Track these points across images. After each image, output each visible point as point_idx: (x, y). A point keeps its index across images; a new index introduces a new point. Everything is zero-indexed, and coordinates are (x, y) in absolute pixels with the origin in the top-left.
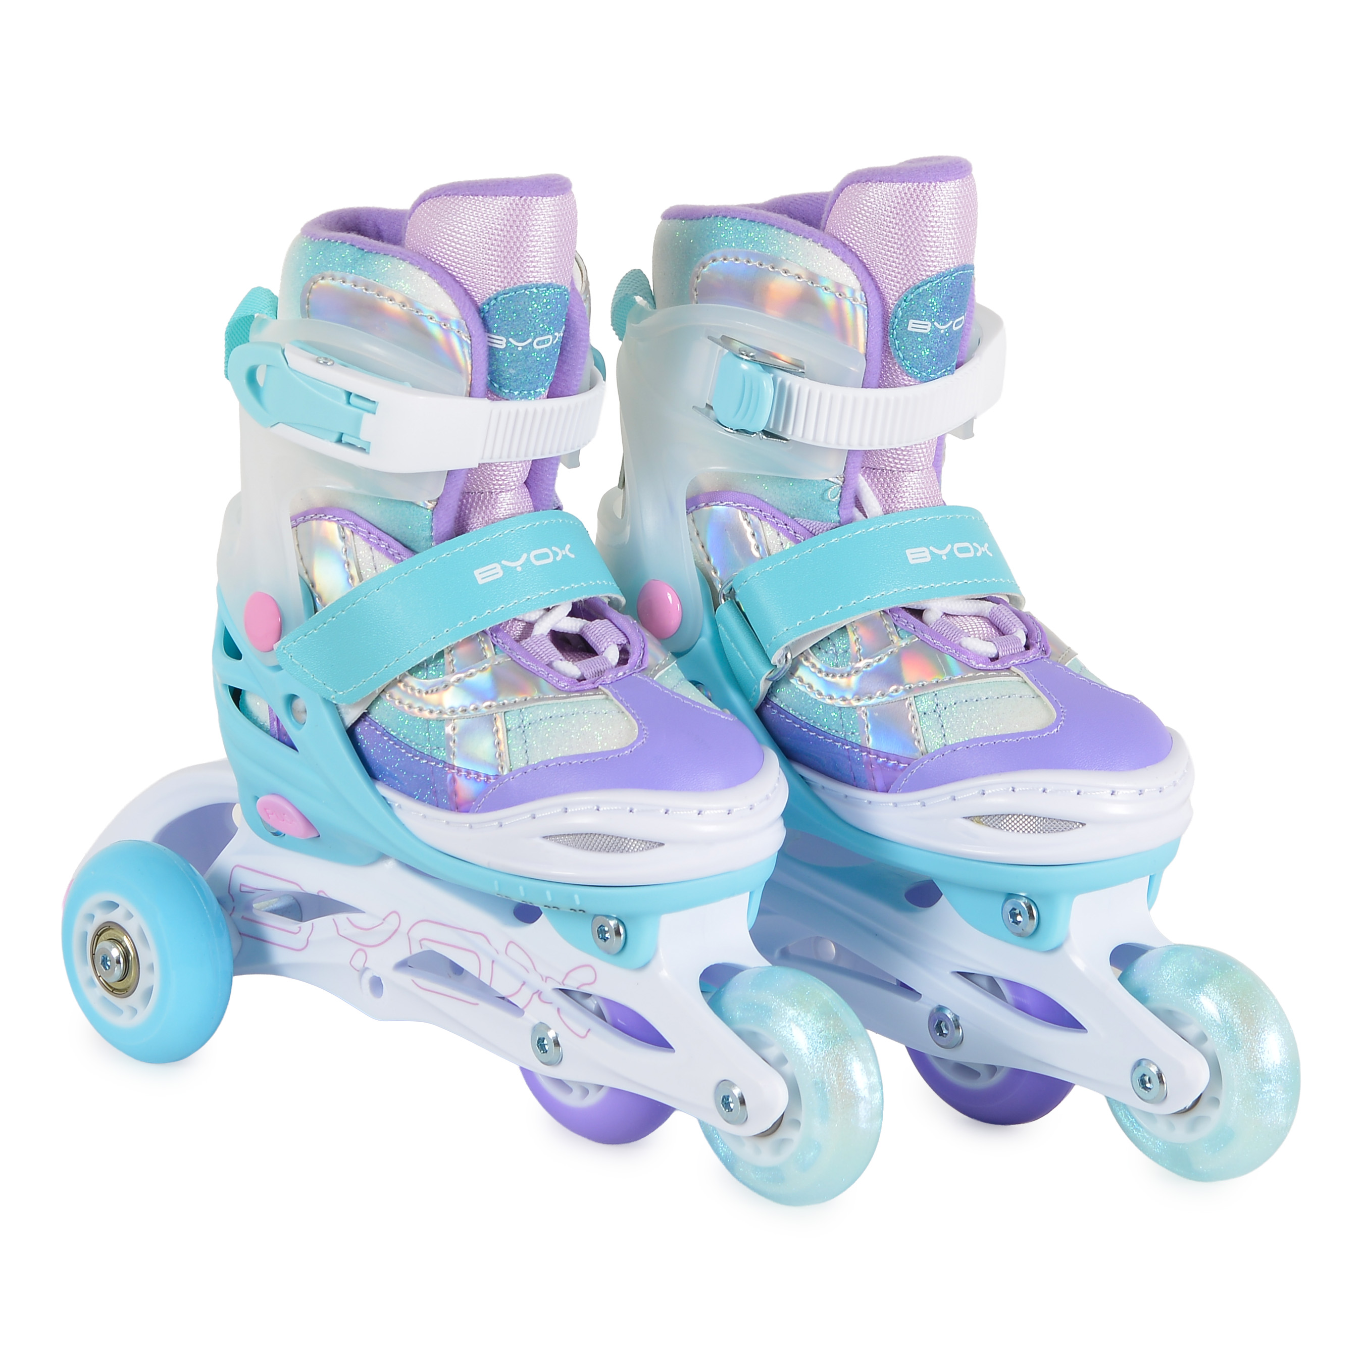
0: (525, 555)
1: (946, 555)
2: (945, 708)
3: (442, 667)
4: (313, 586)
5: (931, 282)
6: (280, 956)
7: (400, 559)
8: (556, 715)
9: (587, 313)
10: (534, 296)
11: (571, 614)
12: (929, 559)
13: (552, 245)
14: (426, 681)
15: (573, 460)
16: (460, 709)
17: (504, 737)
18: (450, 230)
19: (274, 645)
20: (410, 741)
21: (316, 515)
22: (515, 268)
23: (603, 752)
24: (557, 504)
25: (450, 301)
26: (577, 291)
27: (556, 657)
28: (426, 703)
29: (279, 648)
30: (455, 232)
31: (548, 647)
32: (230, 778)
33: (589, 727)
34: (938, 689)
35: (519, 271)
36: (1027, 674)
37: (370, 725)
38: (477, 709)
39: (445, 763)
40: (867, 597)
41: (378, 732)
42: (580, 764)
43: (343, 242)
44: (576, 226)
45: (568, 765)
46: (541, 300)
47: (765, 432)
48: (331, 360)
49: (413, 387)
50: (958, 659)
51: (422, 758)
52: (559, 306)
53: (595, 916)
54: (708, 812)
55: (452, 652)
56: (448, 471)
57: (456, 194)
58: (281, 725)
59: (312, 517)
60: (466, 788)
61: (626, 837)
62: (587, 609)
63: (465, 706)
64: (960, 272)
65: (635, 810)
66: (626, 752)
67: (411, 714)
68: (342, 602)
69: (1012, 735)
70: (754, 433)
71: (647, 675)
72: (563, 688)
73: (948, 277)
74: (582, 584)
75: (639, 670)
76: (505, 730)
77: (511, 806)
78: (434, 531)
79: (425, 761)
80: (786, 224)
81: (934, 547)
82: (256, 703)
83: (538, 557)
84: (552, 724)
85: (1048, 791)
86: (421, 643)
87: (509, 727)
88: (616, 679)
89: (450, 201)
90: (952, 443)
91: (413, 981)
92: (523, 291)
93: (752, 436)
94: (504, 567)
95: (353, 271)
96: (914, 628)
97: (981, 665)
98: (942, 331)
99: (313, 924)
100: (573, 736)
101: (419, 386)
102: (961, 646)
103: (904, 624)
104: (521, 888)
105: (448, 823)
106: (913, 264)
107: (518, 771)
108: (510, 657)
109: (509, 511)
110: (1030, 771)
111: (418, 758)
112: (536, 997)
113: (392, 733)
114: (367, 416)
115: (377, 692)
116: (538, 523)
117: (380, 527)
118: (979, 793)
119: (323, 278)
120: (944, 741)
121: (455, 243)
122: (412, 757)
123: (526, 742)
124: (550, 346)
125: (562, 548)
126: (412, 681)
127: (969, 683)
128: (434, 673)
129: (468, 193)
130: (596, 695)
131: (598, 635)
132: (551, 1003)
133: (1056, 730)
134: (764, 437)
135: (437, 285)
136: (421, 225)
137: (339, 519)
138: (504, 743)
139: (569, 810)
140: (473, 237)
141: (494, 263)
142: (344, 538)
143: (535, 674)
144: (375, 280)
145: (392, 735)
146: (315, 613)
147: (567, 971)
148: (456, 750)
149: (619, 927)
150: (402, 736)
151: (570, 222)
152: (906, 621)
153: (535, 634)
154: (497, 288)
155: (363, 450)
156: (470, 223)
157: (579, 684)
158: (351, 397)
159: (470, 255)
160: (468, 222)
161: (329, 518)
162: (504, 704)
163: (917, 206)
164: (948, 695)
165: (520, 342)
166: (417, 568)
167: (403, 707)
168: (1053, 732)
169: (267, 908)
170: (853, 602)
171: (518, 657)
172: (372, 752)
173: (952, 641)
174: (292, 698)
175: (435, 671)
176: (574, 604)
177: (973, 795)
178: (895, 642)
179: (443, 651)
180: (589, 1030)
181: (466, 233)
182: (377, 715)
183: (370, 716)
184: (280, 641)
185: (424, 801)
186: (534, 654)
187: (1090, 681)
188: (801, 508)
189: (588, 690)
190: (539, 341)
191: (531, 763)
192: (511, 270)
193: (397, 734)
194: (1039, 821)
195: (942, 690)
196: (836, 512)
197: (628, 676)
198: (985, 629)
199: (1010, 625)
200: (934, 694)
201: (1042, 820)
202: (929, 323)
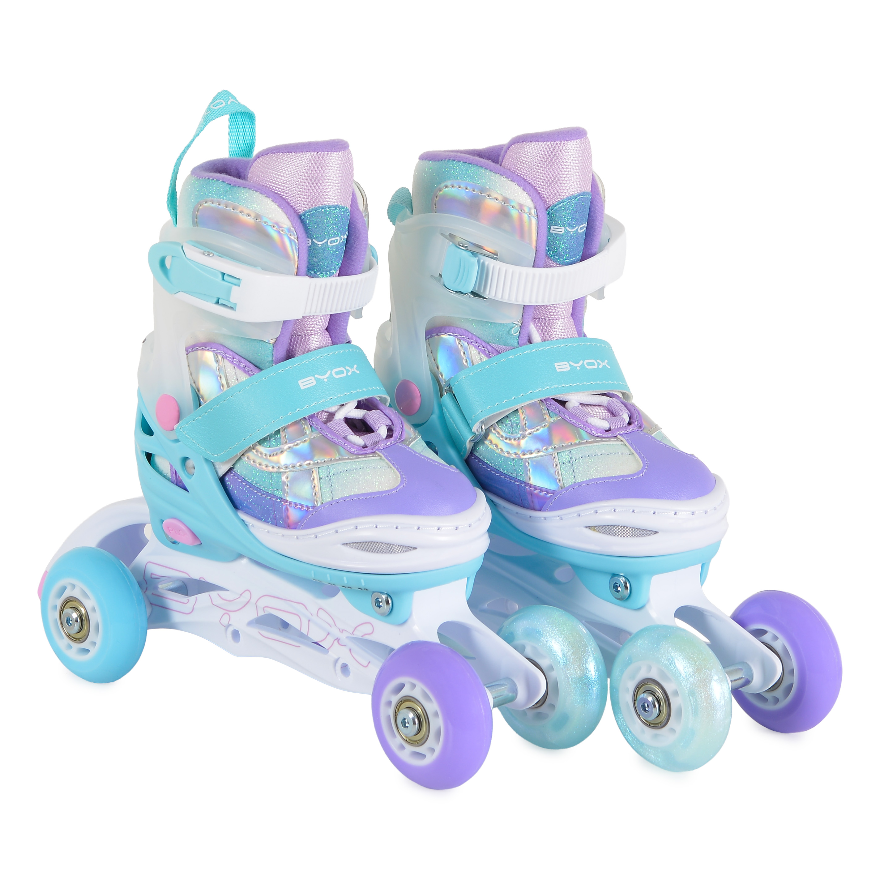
0: (329, 372)
1: (580, 367)
2: (576, 460)
3: (279, 440)
4: (198, 391)
5: (563, 202)
6: (176, 617)
7: (252, 374)
8: (350, 469)
9: (367, 224)
10: (327, 213)
11: (357, 407)
12: (569, 369)
13: (338, 181)
14: (270, 448)
15: (358, 314)
16: (291, 466)
17: (318, 483)
18: (275, 174)
19: (174, 426)
20: (260, 486)
21: (200, 347)
22: (315, 196)
23: (379, 492)
24: (348, 339)
25: (285, 216)
26: (360, 210)
27: (349, 433)
28: (270, 461)
29: (177, 428)
30: (278, 175)
31: (344, 427)
32: (145, 509)
33: (370, 477)
34: (572, 448)
35: (318, 198)
36: (627, 440)
37: (234, 475)
38: (301, 466)
39: (282, 499)
40: (530, 392)
41: (239, 480)
42: (365, 499)
43: (218, 180)
44: (353, 170)
45: (358, 500)
46: (332, 215)
47: (473, 293)
48: (212, 253)
49: (263, 270)
50: (585, 430)
51: (267, 496)
52: (343, 219)
53: (373, 592)
54: (444, 528)
55: (285, 431)
56: (284, 321)
57: (278, 152)
58: (178, 476)
59: (197, 349)
60: (294, 514)
61: (393, 544)
62: (367, 404)
63: (294, 464)
64: (581, 197)
65: (399, 528)
66: (393, 492)
67: (261, 469)
68: (216, 400)
69: (615, 477)
70: (466, 293)
71: (405, 444)
72: (354, 452)
73: (574, 199)
74: (364, 389)
75: (400, 441)
76: (319, 479)
77: (322, 525)
78: (274, 357)
79: (269, 498)
80: (490, 166)
81: (572, 362)
82: (162, 463)
83: (337, 373)
84: (347, 475)
85: (635, 512)
86: (265, 425)
87: (321, 476)
88: (386, 447)
89: (274, 156)
90: (591, 301)
91: (259, 632)
92: (321, 210)
93: (465, 295)
94: (316, 379)
95: (225, 198)
96: (559, 411)
97: (599, 434)
98: (572, 233)
99: (196, 598)
100: (360, 482)
101: (266, 269)
102: (587, 423)
103: (553, 409)
104: (328, 575)
105: (283, 536)
106: (552, 191)
107: (327, 503)
108: (321, 433)
109: (317, 346)
110: (625, 499)
111: (265, 496)
112: (336, 642)
113: (248, 480)
114: (234, 288)
115: (239, 455)
116: (337, 352)
117: (240, 354)
118: (593, 512)
119: (206, 203)
120: (574, 480)
121: (278, 182)
122: (261, 495)
123: (331, 486)
124: (338, 244)
125: (352, 367)
126: (260, 448)
127: (591, 445)
128: (274, 444)
129: (286, 151)
130: (374, 456)
131: (374, 419)
132: (346, 646)
133: (641, 475)
134: (472, 296)
135: (277, 206)
136: (257, 172)
137: (214, 349)
138: (318, 486)
139: (359, 528)
140: (289, 178)
141: (302, 193)
142: (218, 361)
143: (336, 444)
144: (239, 204)
145: (248, 482)
146: (200, 406)
147: (355, 627)
148: (288, 491)
149: (388, 599)
150: (255, 482)
151: (349, 168)
152: (554, 407)
153: (336, 419)
154: (305, 209)
155: (232, 308)
156: (287, 169)
157: (363, 450)
158: (225, 275)
159: (288, 189)
160: (286, 168)
161: (208, 349)
162: (318, 462)
163: (553, 156)
164: (577, 452)
165: (319, 241)
166: (263, 379)
167: (256, 465)
169: (166, 588)
170: (522, 395)
171: (326, 433)
172: (235, 493)
173: (582, 419)
174: (185, 459)
175: (275, 442)
176: (359, 402)
177: (590, 513)
178: (547, 419)
179: (279, 430)
180: (369, 662)
181: (285, 175)
182: (238, 469)
183: (234, 470)
184: (178, 424)
185: (268, 522)
186: (335, 431)
187: (666, 445)
188: (496, 339)
189: (369, 453)
190: (331, 241)
191: (335, 499)
192: (313, 197)
193: (252, 481)
194: (630, 530)
195: (574, 449)
196: (517, 342)
197: (393, 445)
198: (604, 413)
199: (620, 410)
200: (569, 452)
201: (632, 530)
202: (563, 228)
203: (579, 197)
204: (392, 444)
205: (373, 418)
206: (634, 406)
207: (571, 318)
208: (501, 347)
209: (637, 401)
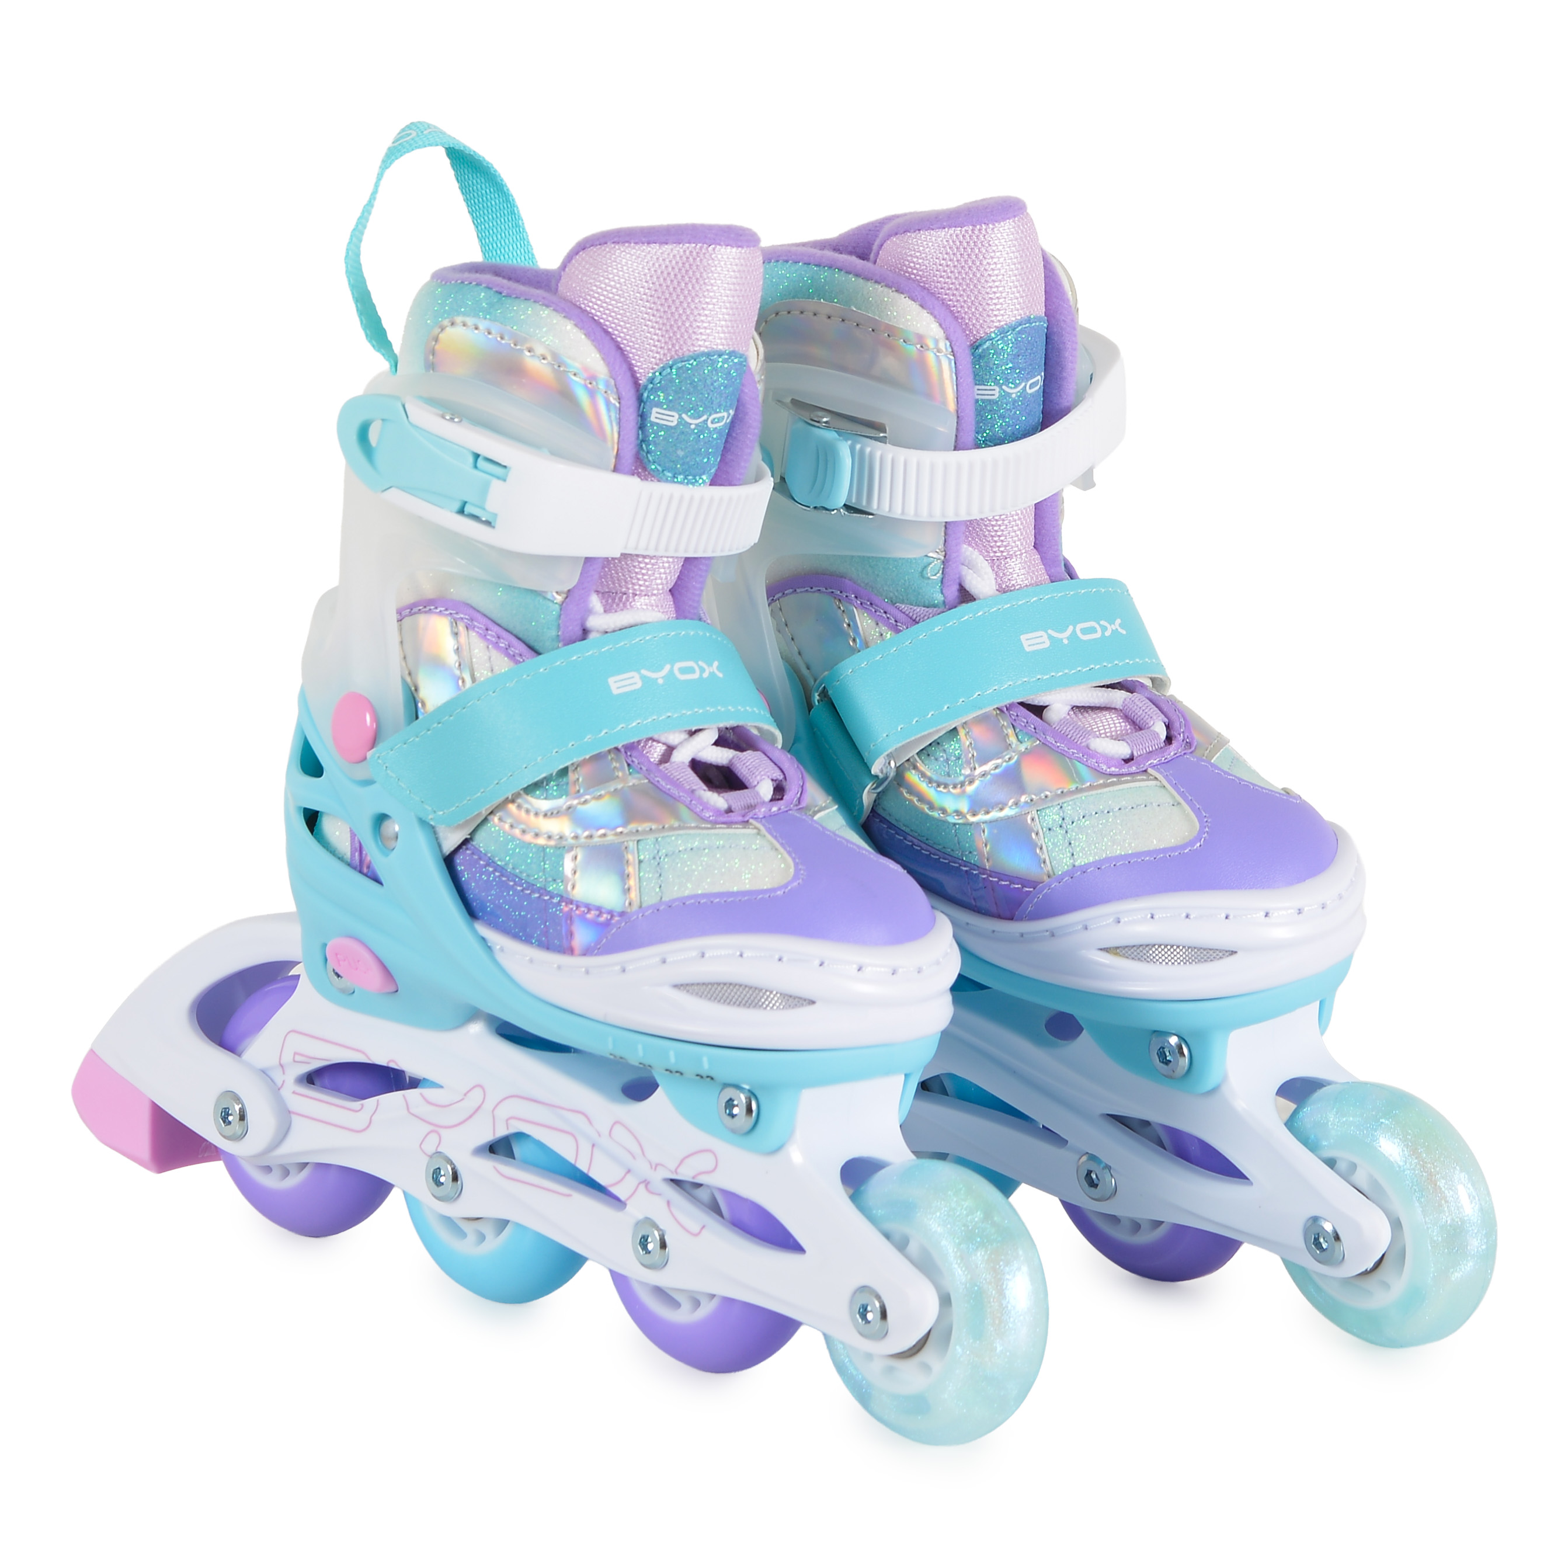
0: (669, 667)
1: (1068, 638)
2: (1073, 823)
3: (565, 787)
4: (416, 690)
7: (520, 659)
8: (698, 847)
11: (717, 743)
12: (1047, 644)
14: (545, 802)
17: (635, 869)
19: (367, 755)
20: (521, 872)
21: (425, 607)
23: (751, 893)
25: (598, 356)
27: (698, 786)
29: (372, 757)
31: (688, 775)
33: (736, 863)
34: (1063, 801)
36: (1166, 777)
37: (473, 853)
39: (562, 896)
40: (977, 694)
41: (481, 863)
42: (722, 903)
43: (478, 284)
47: (847, 508)
48: (458, 417)
49: (551, 455)
50: (1086, 763)
51: (533, 892)
53: (724, 1085)
55: (578, 770)
56: (586, 558)
58: (364, 854)
59: (420, 610)
61: (771, 990)
62: (735, 738)
65: (784, 959)
66: (779, 892)
67: (524, 841)
68: (447, 708)
69: (1149, 853)
70: (834, 509)
71: (805, 814)
72: (707, 818)
74: (730, 708)
75: (796, 807)
76: (637, 862)
77: (637, 949)
78: (562, 629)
79: (537, 895)
81: (1053, 630)
82: (334, 829)
83: (684, 671)
84: (693, 857)
85: (1192, 917)
86: (540, 757)
87: (642, 857)
88: (770, 814)
91: (495, 1167)
93: (833, 513)
94: (642, 679)
95: (488, 317)
96: (1035, 729)
97: (1113, 769)
98: (1014, 396)
99: (378, 1101)
100: (716, 873)
101: (557, 454)
102: (1089, 749)
103: (1023, 724)
104: (640, 1047)
105: (559, 967)
107: (649, 907)
108: (647, 779)
110: (1170, 893)
111: (528, 892)
112: (642, 1187)
114: (496, 483)
115: (484, 813)
116: (682, 633)
117: (499, 622)
118: (1112, 921)
119: (453, 326)
120: (1072, 861)
122: (522, 891)
123: (660, 875)
125: (710, 665)
126: (527, 801)
127: (1099, 791)
128: (555, 793)
130: (745, 828)
131: (749, 767)
132: (660, 1195)
133: (1198, 845)
134: (846, 513)
135: (583, 336)
137: (452, 612)
138: (635, 875)
139: (707, 955)
142: (457, 634)
143: (674, 799)
144: (513, 328)
145: (498, 865)
147: (682, 1158)
148: (575, 882)
149: (750, 1102)
150: (511, 866)
152: (1025, 721)
153: (676, 759)
155: (488, 523)
157: (725, 816)
158: (479, 459)
161: (441, 611)
162: (637, 831)
164: (1074, 806)
166: (542, 670)
167: (515, 833)
168: (1195, 847)
170: (961, 700)
171: (657, 779)
172: (473, 889)
173: (1079, 742)
174: (380, 821)
175: (556, 791)
176: (722, 731)
177: (1107, 923)
178: (1013, 746)
179: (567, 767)
180: (703, 1227)
182: (481, 841)
183: (473, 843)
184: (374, 750)
185: (532, 943)
186: (674, 780)
189: (736, 823)
191: (665, 899)
193: (506, 864)
194: (1184, 950)
195: (1069, 801)
196: (939, 590)
197: (783, 812)
198: (1118, 725)
199: (1147, 717)
200: (1059, 807)
201: (1186, 950)
202: (997, 389)
203: (1020, 328)
204: (781, 811)
205: (748, 764)
206: (1173, 703)
207: (1035, 550)
208: (918, 610)
209: (1178, 690)
